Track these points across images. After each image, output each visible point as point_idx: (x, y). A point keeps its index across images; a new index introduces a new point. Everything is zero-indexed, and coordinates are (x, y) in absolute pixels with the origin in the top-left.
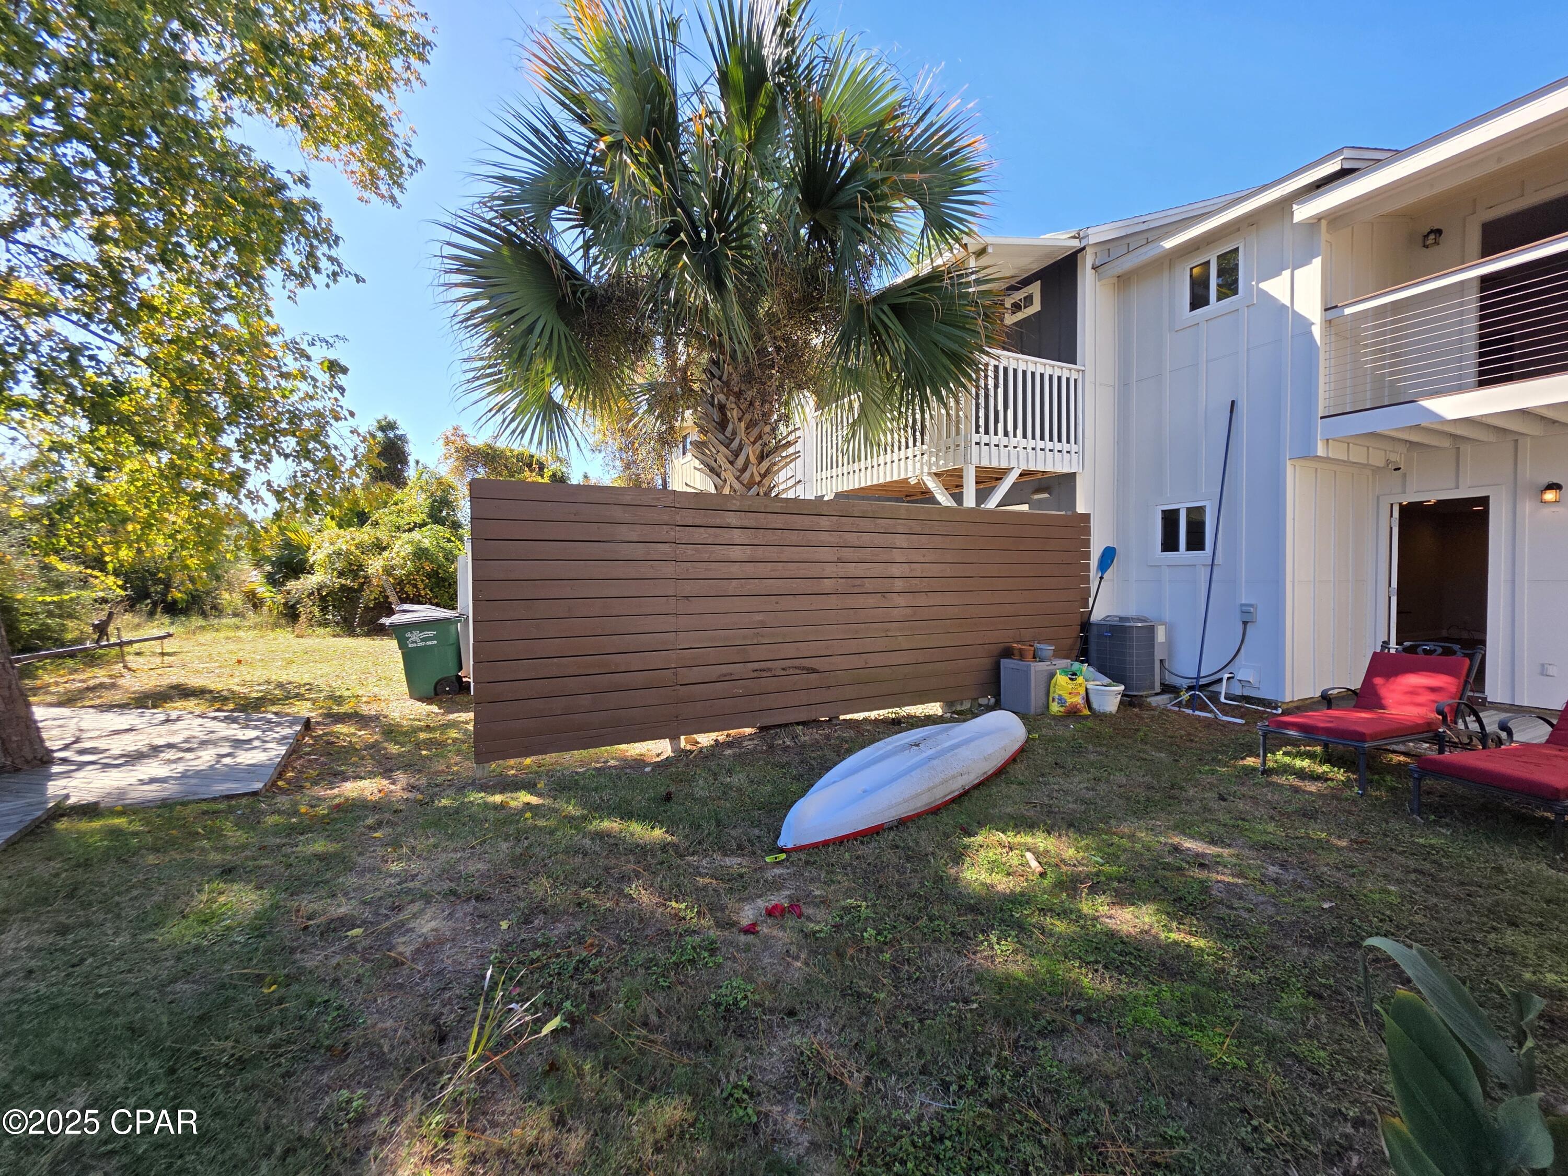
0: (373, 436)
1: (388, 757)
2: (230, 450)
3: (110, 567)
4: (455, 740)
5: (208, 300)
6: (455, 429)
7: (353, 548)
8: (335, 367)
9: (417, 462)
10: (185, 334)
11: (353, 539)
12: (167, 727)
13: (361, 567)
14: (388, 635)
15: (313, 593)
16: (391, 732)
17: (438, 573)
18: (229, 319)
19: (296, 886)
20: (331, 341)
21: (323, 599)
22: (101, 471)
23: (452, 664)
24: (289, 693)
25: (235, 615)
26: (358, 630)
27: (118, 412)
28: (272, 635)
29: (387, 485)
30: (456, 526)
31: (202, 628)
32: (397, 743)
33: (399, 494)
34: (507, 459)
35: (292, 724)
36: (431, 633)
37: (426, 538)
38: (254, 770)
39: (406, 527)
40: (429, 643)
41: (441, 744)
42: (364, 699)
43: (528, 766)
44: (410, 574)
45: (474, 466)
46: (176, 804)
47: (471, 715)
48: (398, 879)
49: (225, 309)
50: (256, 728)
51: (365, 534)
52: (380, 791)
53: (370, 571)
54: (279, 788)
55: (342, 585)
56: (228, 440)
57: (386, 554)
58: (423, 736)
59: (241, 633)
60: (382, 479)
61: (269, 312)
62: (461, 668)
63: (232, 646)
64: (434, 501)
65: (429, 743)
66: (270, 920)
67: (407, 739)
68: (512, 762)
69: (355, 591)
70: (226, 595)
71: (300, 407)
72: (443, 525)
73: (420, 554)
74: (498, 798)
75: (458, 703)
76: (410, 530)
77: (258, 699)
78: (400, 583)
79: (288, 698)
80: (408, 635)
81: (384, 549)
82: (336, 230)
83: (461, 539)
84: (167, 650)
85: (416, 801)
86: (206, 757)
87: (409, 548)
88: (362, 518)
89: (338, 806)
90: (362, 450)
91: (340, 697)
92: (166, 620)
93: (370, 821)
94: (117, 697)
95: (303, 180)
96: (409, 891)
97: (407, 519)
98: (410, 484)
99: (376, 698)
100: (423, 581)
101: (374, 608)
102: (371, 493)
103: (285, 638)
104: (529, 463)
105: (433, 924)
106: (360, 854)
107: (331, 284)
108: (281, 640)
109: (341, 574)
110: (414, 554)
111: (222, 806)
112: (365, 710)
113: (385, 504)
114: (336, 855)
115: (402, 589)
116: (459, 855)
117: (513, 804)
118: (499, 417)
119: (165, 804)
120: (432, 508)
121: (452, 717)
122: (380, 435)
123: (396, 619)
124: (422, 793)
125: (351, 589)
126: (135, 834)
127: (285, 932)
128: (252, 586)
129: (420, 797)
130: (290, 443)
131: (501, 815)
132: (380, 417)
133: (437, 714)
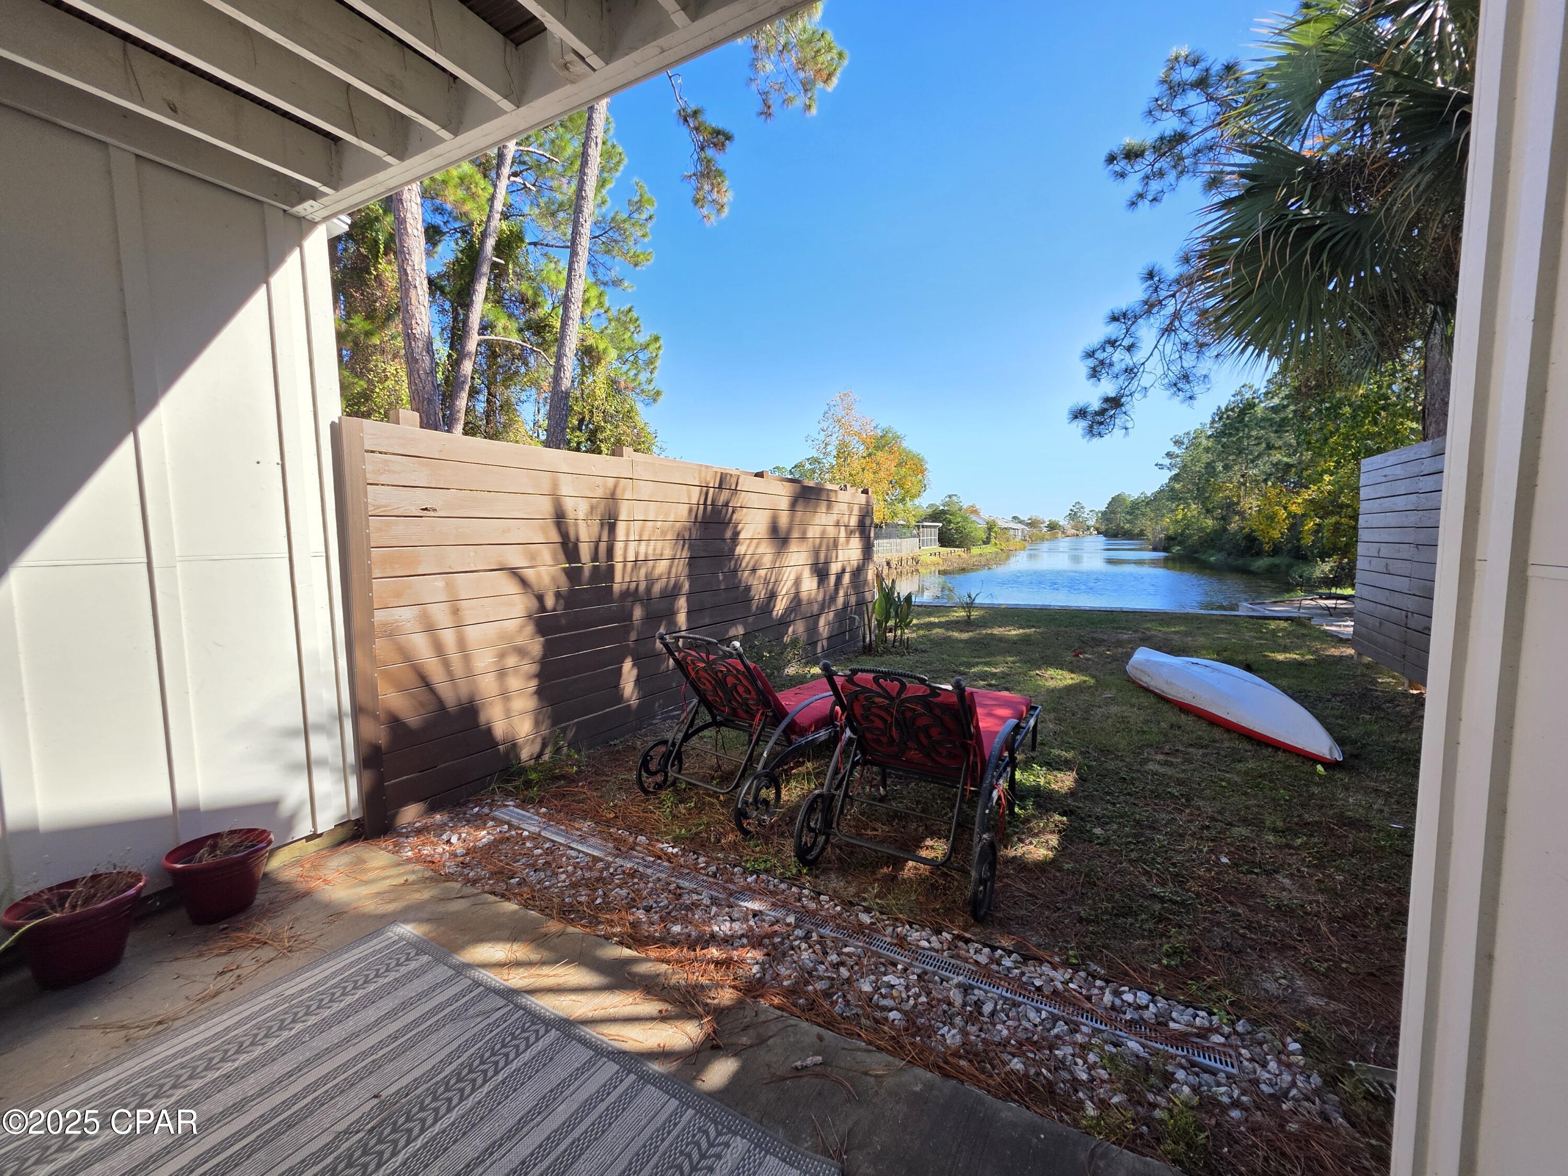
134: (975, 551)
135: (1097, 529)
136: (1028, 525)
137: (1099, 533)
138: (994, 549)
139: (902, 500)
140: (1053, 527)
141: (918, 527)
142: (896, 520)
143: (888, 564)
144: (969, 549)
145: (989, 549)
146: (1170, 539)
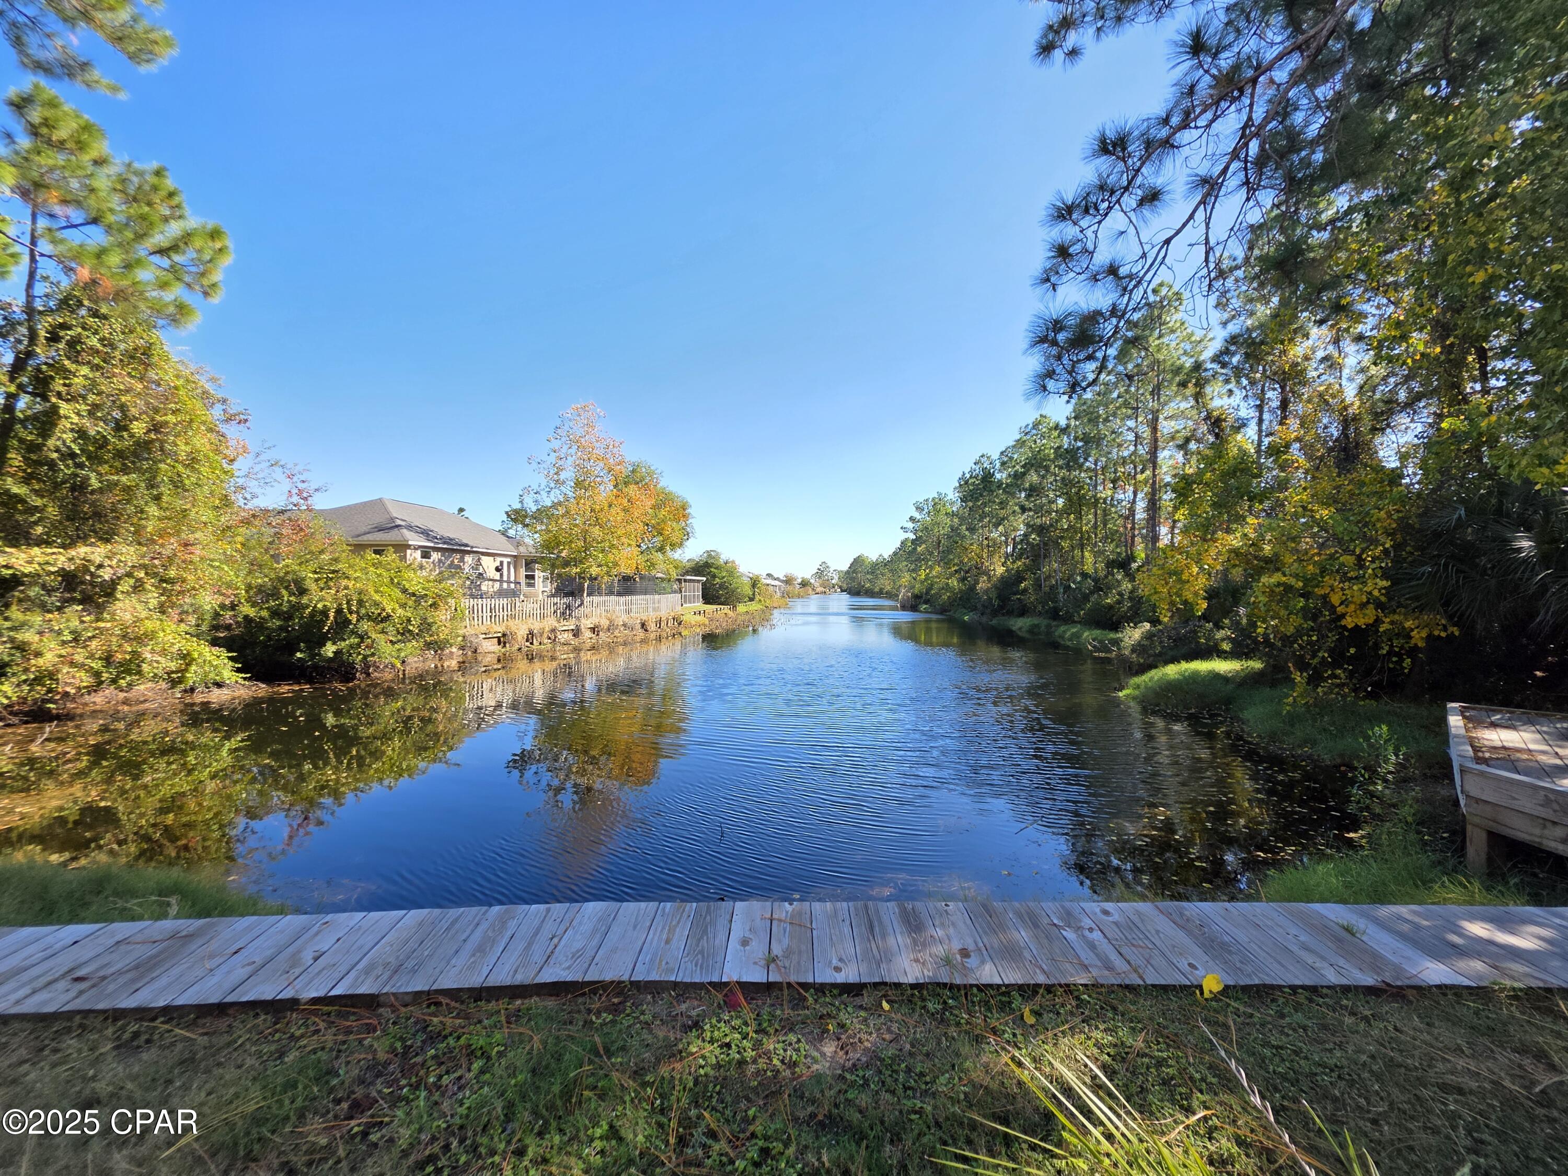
134: (741, 608)
135: (840, 587)
136: (782, 581)
137: (842, 591)
138: (759, 607)
139: (661, 549)
140: (804, 584)
141: (679, 581)
142: (653, 573)
143: (643, 625)
144: (735, 607)
145: (754, 606)
146: (917, 597)
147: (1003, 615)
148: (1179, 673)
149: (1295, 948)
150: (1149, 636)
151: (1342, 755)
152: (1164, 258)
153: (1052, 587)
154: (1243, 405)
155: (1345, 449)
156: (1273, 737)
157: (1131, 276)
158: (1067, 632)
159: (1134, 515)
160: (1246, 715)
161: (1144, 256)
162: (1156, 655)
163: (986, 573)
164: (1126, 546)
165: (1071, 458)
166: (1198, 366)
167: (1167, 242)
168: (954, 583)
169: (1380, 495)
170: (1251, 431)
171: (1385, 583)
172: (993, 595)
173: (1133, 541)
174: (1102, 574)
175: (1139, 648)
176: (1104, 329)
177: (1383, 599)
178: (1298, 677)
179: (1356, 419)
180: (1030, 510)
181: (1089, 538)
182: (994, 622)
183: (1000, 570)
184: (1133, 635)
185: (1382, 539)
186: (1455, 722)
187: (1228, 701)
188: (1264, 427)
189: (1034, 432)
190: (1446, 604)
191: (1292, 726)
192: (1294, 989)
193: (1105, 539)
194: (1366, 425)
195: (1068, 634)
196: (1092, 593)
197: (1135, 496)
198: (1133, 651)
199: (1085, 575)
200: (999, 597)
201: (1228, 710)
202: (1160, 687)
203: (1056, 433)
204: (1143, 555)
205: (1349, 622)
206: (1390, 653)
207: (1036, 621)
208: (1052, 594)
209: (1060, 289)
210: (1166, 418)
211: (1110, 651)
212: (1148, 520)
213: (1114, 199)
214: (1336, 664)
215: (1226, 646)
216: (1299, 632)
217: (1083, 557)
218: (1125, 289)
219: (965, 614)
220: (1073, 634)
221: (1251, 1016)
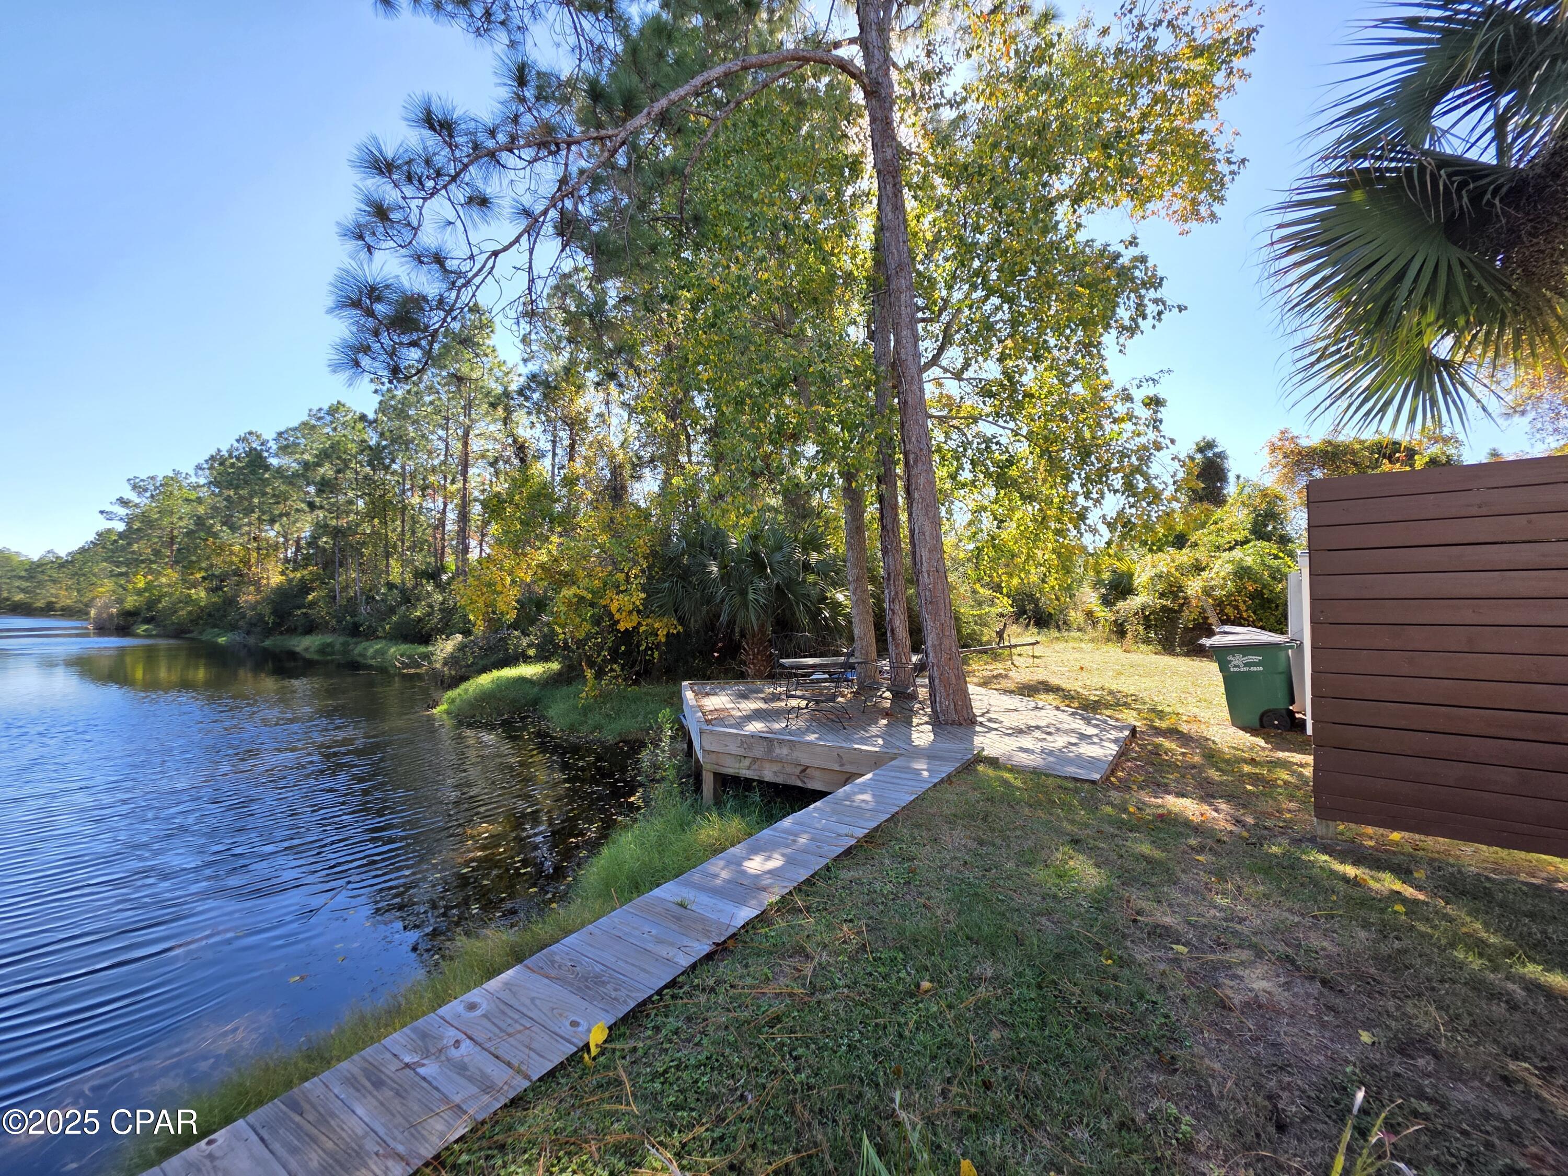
0: (1192, 459)
1: (1209, 781)
2: (1077, 493)
3: (1005, 591)
4: (1286, 783)
5: (1062, 376)
6: (1282, 433)
7: (1173, 570)
8: (1155, 402)
9: (1238, 477)
10: (1049, 408)
11: (1173, 561)
12: (1036, 712)
13: (1180, 588)
14: (1207, 657)
15: (1137, 613)
16: (1212, 756)
17: (1262, 594)
18: (1077, 388)
19: (1127, 878)
20: (1156, 377)
21: (1146, 618)
22: (1001, 522)
23: (1281, 695)
24: (1118, 702)
25: (1079, 630)
26: (1178, 650)
27: (1011, 477)
28: (1105, 648)
29: (1206, 505)
30: (1284, 540)
31: (1057, 638)
32: (1218, 769)
33: (1219, 513)
34: (1354, 453)
35: (1121, 729)
36: (1257, 659)
37: (1248, 556)
38: (1093, 762)
39: (1227, 546)
40: (1253, 669)
41: (1269, 784)
42: (1185, 718)
43: (1397, 844)
44: (1230, 594)
45: (1308, 471)
46: (1041, 773)
47: (1310, 759)
48: (1223, 914)
49: (1074, 381)
50: (1096, 726)
51: (1185, 556)
52: (1202, 815)
53: (1189, 592)
54: (1112, 783)
55: (1163, 606)
56: (1075, 486)
57: (1205, 574)
58: (1247, 769)
59: (1083, 645)
60: (1201, 500)
61: (1105, 372)
62: (1292, 702)
63: (1077, 655)
64: (1257, 516)
65: (1256, 779)
66: (1107, 900)
67: (1229, 768)
68: (1370, 830)
69: (1175, 611)
70: (1072, 613)
71: (1127, 445)
72: (1269, 540)
73: (1242, 573)
74: (1350, 871)
75: (1290, 742)
76: (1231, 549)
77: (1095, 701)
78: (1219, 604)
79: (1118, 705)
80: (1230, 658)
81: (1203, 569)
82: (1160, 273)
83: (1291, 555)
84: (1036, 654)
85: (1241, 838)
86: (1060, 741)
87: (1229, 568)
88: (1180, 541)
89: (1161, 816)
90: (1181, 475)
91: (1162, 711)
92: (1035, 630)
93: (1193, 842)
94: (1010, 685)
95: (1133, 242)
96: (1235, 933)
97: (1227, 537)
98: (1230, 501)
99: (1196, 719)
100: (1245, 602)
101: (1193, 629)
102: (1190, 515)
103: (1114, 652)
104: (1388, 451)
105: (1264, 984)
106: (1183, 871)
107: (1157, 323)
108: (1112, 653)
109: (1162, 595)
110: (1235, 574)
111: (1071, 785)
112: (1184, 728)
113: (1203, 526)
114: (1159, 863)
115: (1222, 611)
116: (1297, 919)
117: (1372, 884)
118: (1343, 403)
119: (1035, 772)
120: (1255, 523)
121: (1281, 754)
122: (1199, 456)
123: (1216, 640)
124: (1248, 831)
125: (1171, 610)
126: (1018, 788)
127: (1120, 917)
128: (1090, 606)
129: (1245, 834)
130: (1117, 481)
131: (1356, 893)
132: (1199, 439)
133: (1263, 749)
146: (128, 615)
147: (281, 633)
148: (492, 682)
149: (650, 946)
150: (462, 648)
151: (620, 734)
152: (492, 268)
153: (350, 600)
154: (543, 438)
155: (614, 489)
156: (572, 728)
157: (459, 274)
158: (370, 650)
159: (444, 525)
160: (551, 713)
161: (472, 257)
162: (468, 666)
163: (257, 584)
164: (435, 556)
165: (376, 457)
166: (506, 394)
167: (495, 254)
168: (200, 594)
169: (638, 527)
170: (547, 462)
171: (643, 595)
172: (267, 611)
173: (443, 553)
174: (409, 585)
175: (452, 661)
176: (430, 318)
177: (641, 607)
178: (589, 674)
179: (621, 466)
180: (321, 507)
181: (395, 547)
182: (267, 643)
183: (276, 579)
184: (446, 647)
185: (641, 560)
186: (689, 695)
187: (535, 702)
188: (557, 460)
189: (328, 418)
190: (676, 611)
191: (585, 716)
192: (659, 992)
193: (412, 548)
194: (627, 472)
195: (371, 651)
196: (399, 605)
197: (445, 505)
198: (445, 664)
199: (391, 586)
200: (275, 612)
201: (535, 710)
202: (475, 698)
203: (360, 426)
204: (454, 567)
205: (622, 627)
206: (648, 648)
207: (329, 639)
208: (351, 606)
209: (377, 254)
210: (476, 436)
211: (419, 666)
212: (458, 532)
213: (441, 183)
214: (614, 660)
215: (532, 652)
216: (589, 637)
217: (388, 565)
218: (453, 283)
219: (219, 635)
220: (376, 651)
221: (635, 1049)
